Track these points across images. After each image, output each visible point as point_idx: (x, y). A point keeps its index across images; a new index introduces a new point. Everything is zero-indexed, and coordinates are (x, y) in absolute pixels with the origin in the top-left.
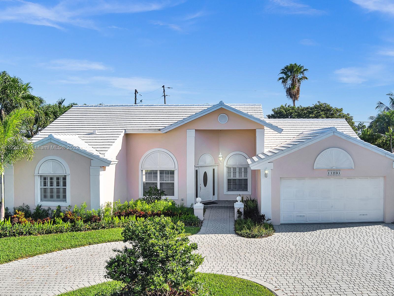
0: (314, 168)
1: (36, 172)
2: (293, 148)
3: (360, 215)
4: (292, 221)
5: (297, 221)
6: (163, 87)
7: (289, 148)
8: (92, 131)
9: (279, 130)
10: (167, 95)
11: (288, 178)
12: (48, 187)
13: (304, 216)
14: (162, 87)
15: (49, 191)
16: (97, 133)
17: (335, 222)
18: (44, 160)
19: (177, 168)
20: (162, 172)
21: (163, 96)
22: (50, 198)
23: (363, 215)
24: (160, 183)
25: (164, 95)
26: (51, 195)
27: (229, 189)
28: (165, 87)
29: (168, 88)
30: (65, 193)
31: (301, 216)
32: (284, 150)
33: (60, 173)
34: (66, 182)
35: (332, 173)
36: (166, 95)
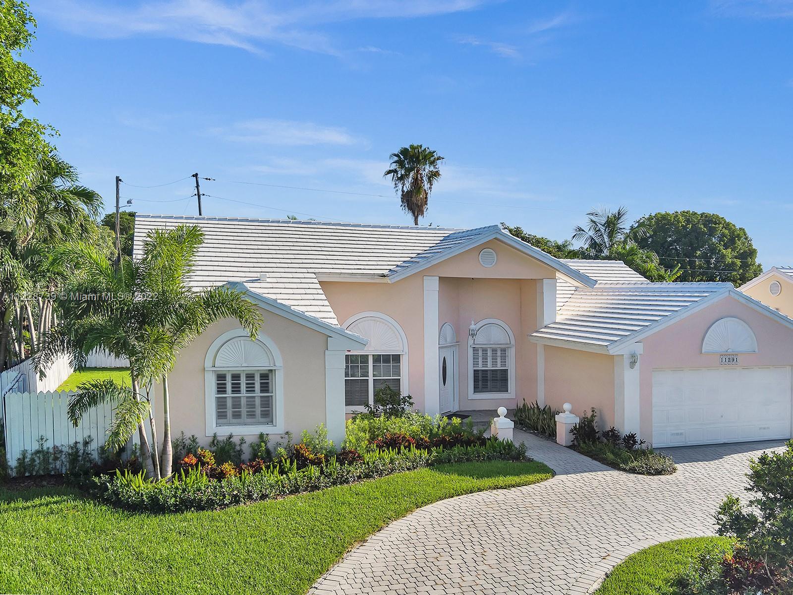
0: (703, 351)
1: (208, 364)
2: (671, 318)
3: (760, 428)
4: (665, 443)
5: (673, 443)
6: (196, 176)
7: (666, 318)
8: (258, 275)
9: (587, 281)
10: (204, 195)
11: (659, 370)
12: (229, 394)
13: (681, 434)
14: (193, 176)
15: (229, 403)
16: (268, 280)
17: (726, 441)
18: (224, 337)
19: (406, 350)
20: (377, 359)
21: (195, 195)
22: (233, 418)
23: (764, 428)
24: (374, 379)
25: (198, 194)
26: (234, 412)
27: (476, 389)
28: (199, 176)
29: (207, 179)
30: (267, 406)
31: (677, 434)
32: (659, 321)
33: (260, 363)
34: (268, 383)
35: (727, 360)
36: (201, 193)
